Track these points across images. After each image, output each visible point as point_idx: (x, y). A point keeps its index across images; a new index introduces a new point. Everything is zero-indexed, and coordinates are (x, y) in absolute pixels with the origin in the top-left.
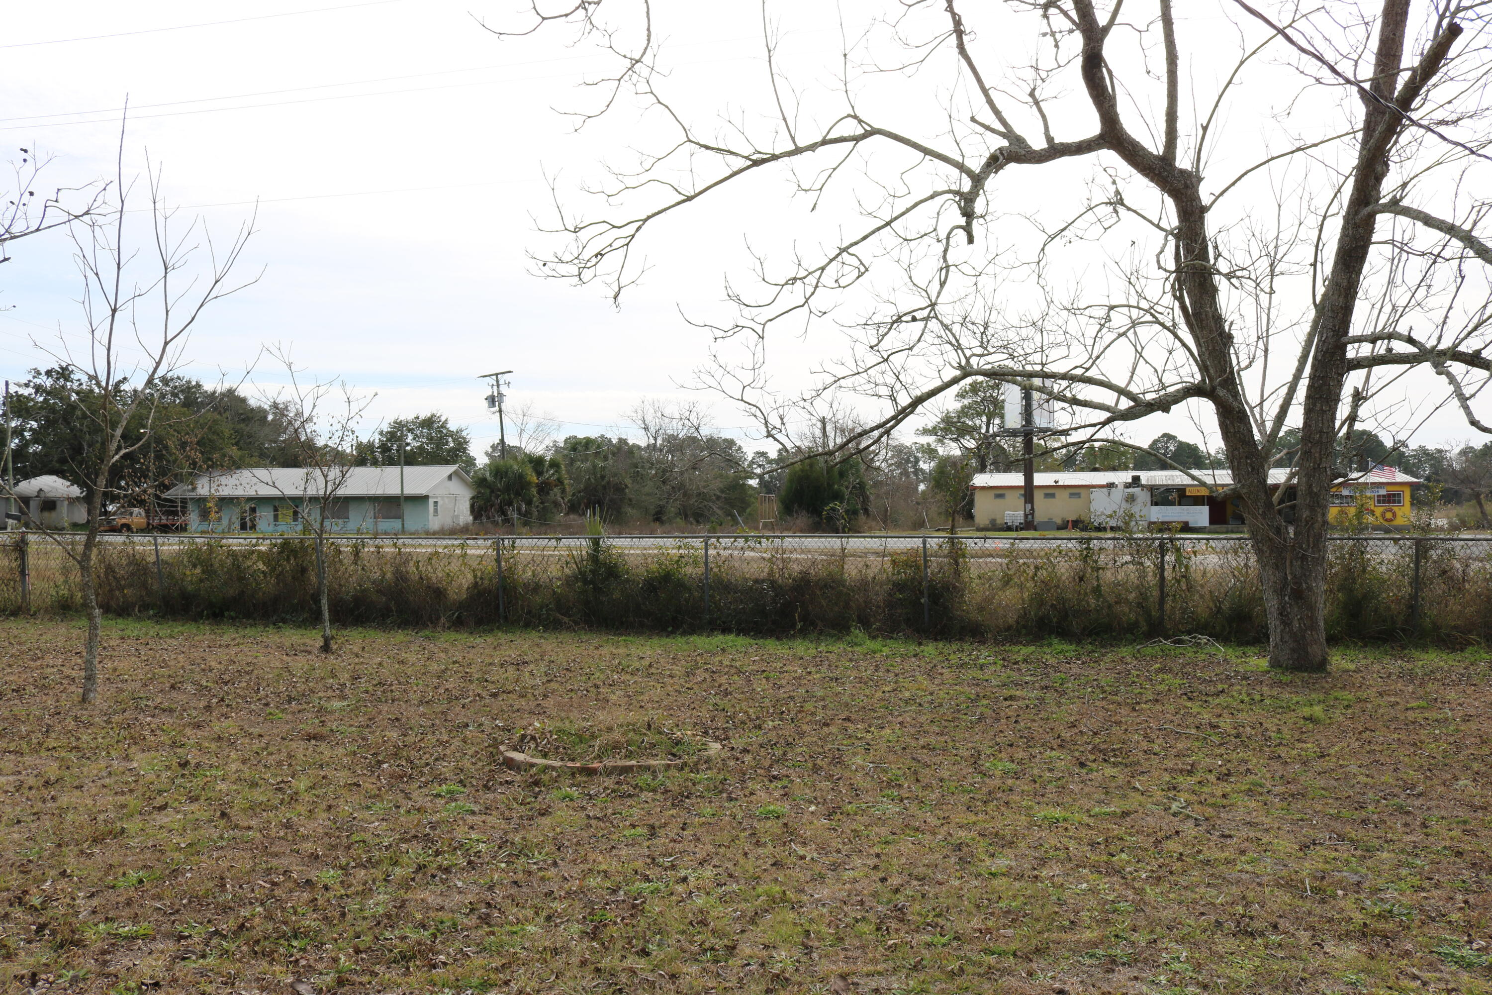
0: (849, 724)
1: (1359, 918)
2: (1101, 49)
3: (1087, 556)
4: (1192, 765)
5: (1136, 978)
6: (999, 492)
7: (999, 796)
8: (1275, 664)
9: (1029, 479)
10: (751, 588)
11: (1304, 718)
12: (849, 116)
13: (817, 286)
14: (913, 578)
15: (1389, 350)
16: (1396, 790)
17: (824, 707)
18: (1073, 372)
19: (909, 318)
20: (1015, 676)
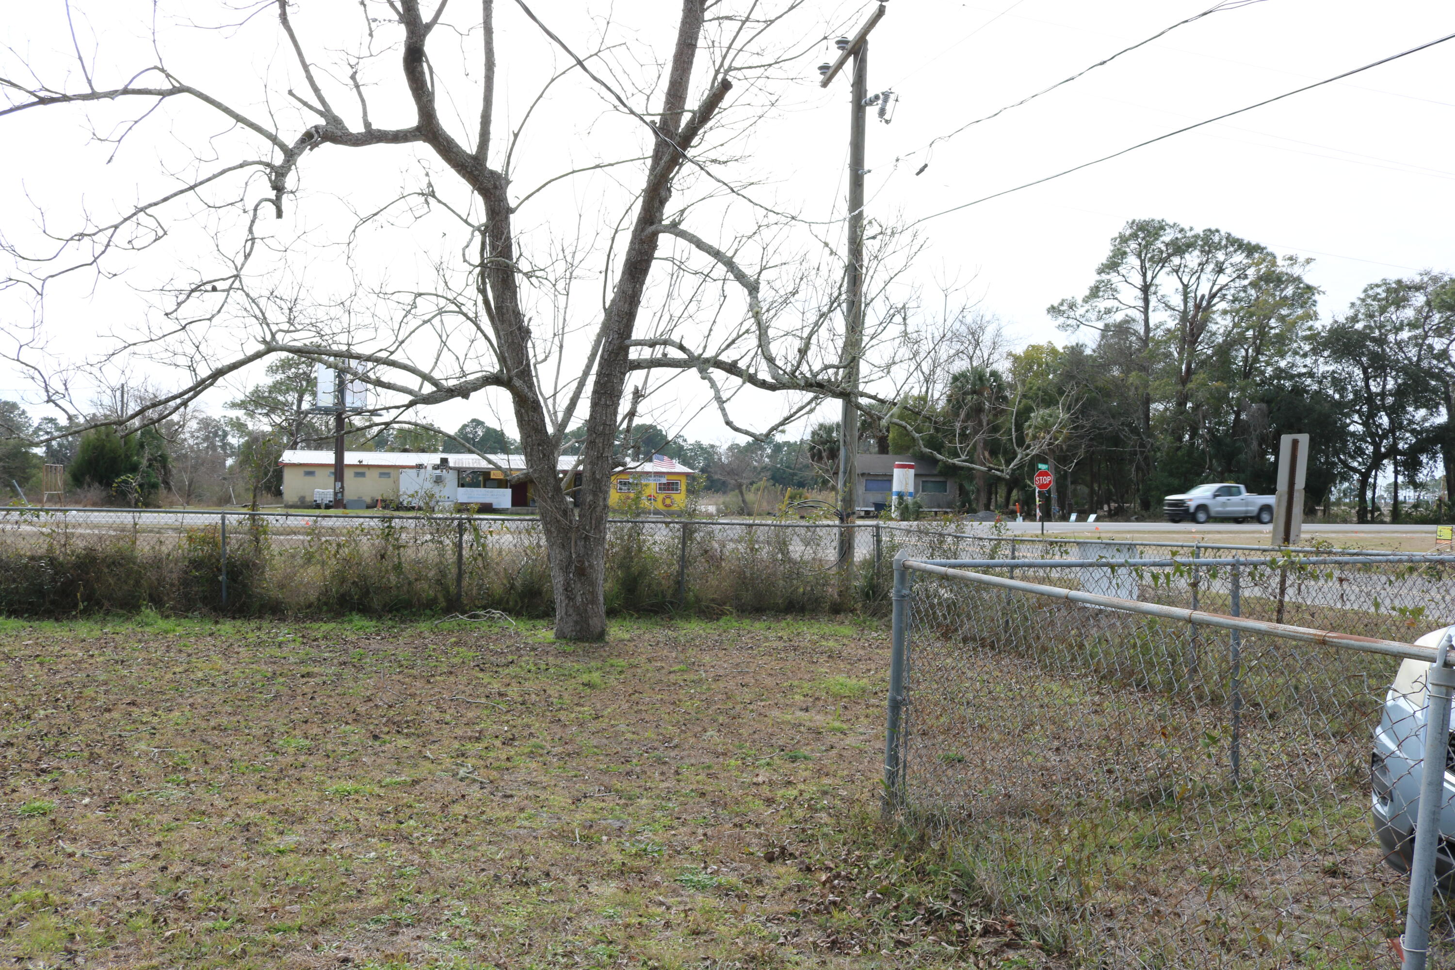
0: (134, 709)
1: (618, 858)
2: (423, 45)
3: (388, 533)
4: (480, 732)
5: (419, 937)
6: (309, 470)
7: (290, 773)
8: (561, 636)
9: (339, 457)
10: (26, 566)
11: (583, 684)
12: (156, 68)
13: (108, 245)
14: (211, 555)
15: (665, 355)
16: (656, 744)
17: (106, 692)
18: (378, 355)
19: (209, 287)
20: (314, 653)
